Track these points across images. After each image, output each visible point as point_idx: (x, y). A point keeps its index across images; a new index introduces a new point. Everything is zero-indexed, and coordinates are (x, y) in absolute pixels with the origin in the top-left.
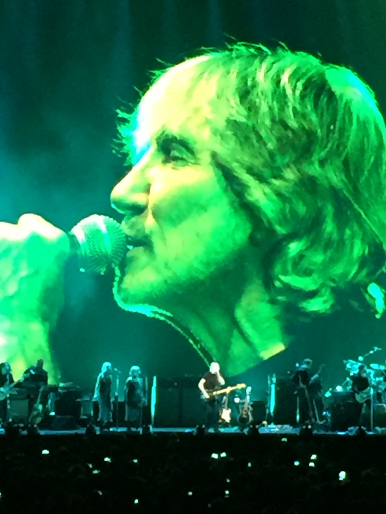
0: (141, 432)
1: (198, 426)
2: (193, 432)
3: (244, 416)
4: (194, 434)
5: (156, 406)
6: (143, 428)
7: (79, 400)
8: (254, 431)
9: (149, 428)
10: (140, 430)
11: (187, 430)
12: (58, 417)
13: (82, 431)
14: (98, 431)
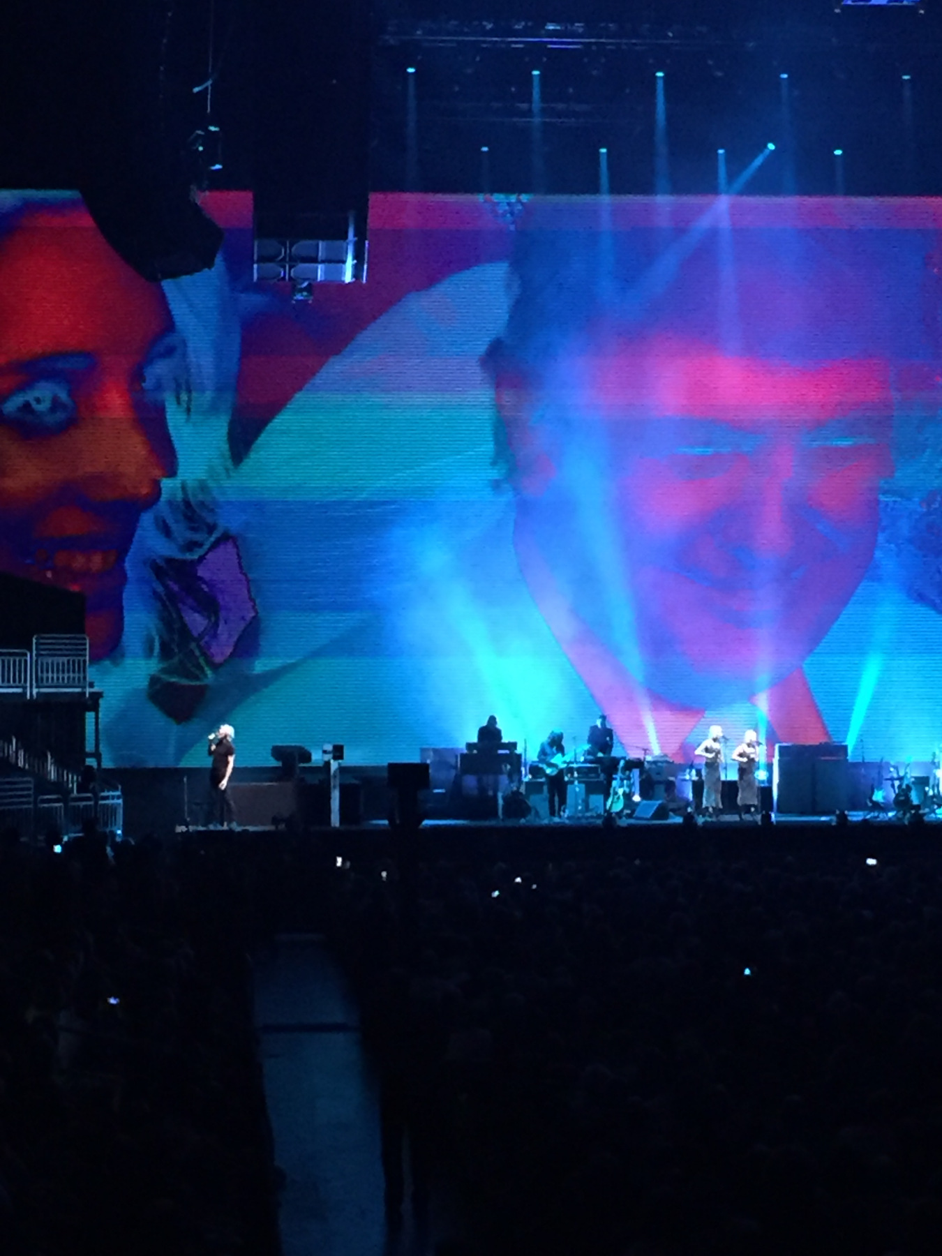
0: (760, 823)
1: (838, 812)
2: (831, 820)
3: (902, 798)
4: (834, 824)
5: (779, 786)
6: (763, 816)
7: (672, 779)
8: (918, 819)
9: (770, 816)
10: (758, 818)
11: (823, 819)
12: (645, 802)
13: (679, 820)
14: (700, 820)
